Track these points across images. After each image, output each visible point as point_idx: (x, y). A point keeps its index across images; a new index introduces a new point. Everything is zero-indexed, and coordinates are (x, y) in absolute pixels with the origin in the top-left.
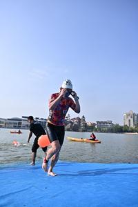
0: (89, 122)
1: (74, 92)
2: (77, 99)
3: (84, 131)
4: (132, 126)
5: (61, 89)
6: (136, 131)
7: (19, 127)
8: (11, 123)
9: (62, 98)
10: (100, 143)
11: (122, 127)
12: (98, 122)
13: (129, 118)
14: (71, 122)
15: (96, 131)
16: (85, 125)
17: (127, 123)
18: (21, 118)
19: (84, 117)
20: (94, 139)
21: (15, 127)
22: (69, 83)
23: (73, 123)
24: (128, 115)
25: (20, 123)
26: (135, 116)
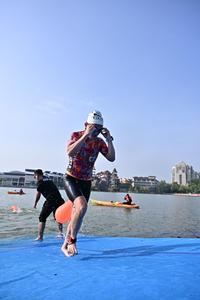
0: (123, 178)
1: (106, 130)
2: (110, 139)
3: (115, 191)
4: (184, 183)
5: (86, 124)
6: (189, 191)
7: (21, 185)
8: (9, 179)
9: (87, 139)
10: (137, 208)
11: (169, 186)
12: (135, 178)
13: (180, 172)
14: (96, 178)
15: (133, 190)
16: (118, 182)
17: (177, 180)
18: (24, 171)
19: (115, 170)
20: (129, 203)
21: (15, 185)
22: (97, 115)
23: (99, 180)
24: (179, 168)
25: (22, 179)
26: (188, 170)
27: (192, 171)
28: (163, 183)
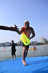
4: (44, 42)
6: (45, 44)
7: (5, 46)
8: (2, 45)
11: (40, 43)
12: (32, 42)
15: (32, 45)
17: (42, 42)
18: (5, 43)
24: (42, 39)
25: (5, 45)
26: (44, 39)
27: (45, 39)
28: (39, 43)
